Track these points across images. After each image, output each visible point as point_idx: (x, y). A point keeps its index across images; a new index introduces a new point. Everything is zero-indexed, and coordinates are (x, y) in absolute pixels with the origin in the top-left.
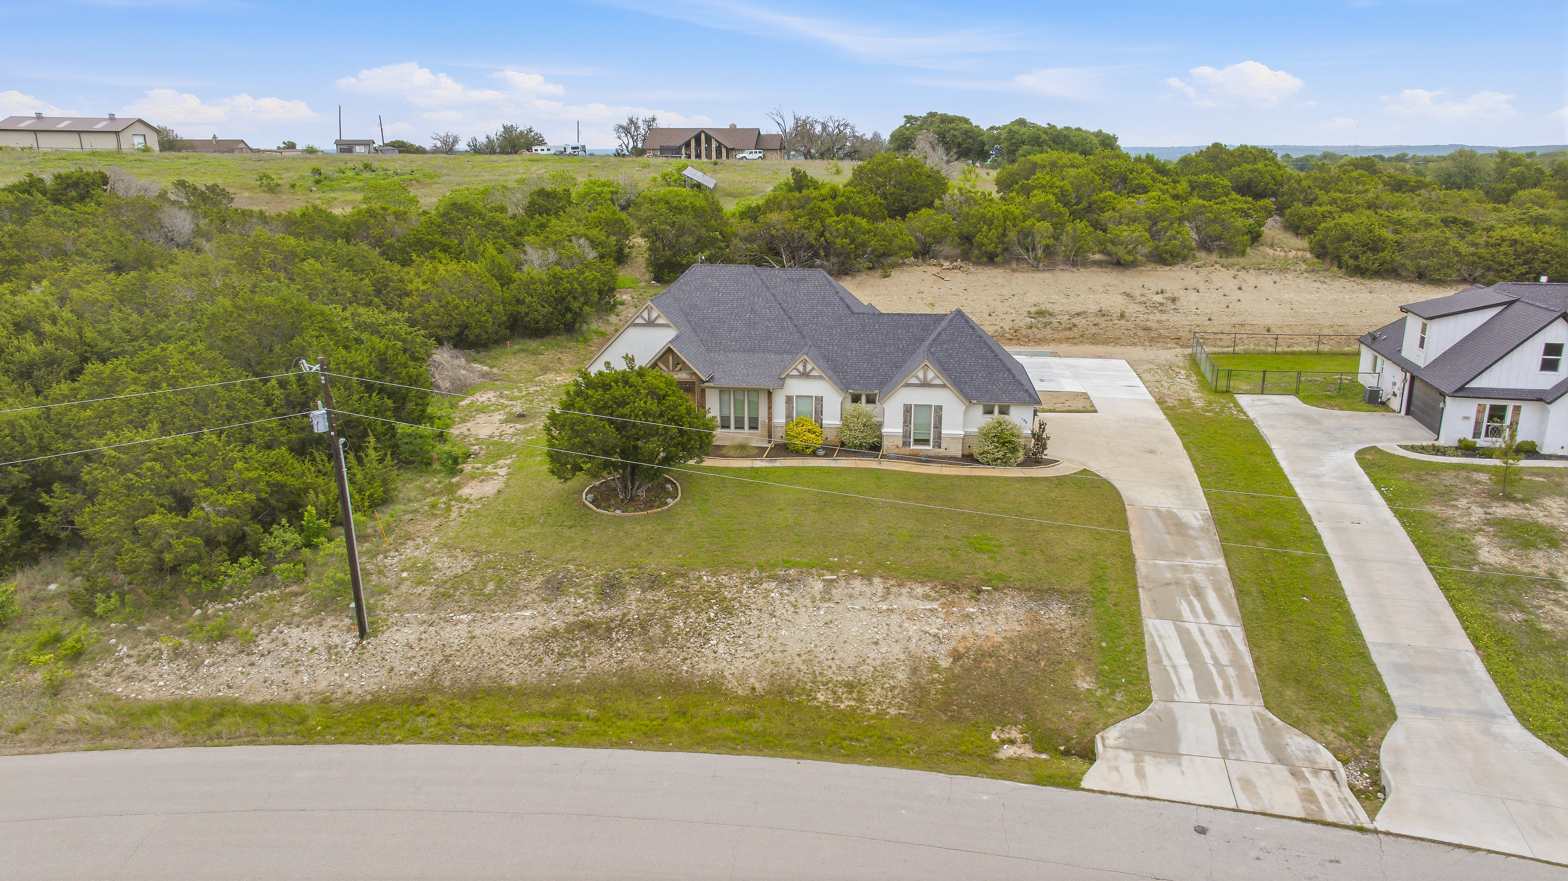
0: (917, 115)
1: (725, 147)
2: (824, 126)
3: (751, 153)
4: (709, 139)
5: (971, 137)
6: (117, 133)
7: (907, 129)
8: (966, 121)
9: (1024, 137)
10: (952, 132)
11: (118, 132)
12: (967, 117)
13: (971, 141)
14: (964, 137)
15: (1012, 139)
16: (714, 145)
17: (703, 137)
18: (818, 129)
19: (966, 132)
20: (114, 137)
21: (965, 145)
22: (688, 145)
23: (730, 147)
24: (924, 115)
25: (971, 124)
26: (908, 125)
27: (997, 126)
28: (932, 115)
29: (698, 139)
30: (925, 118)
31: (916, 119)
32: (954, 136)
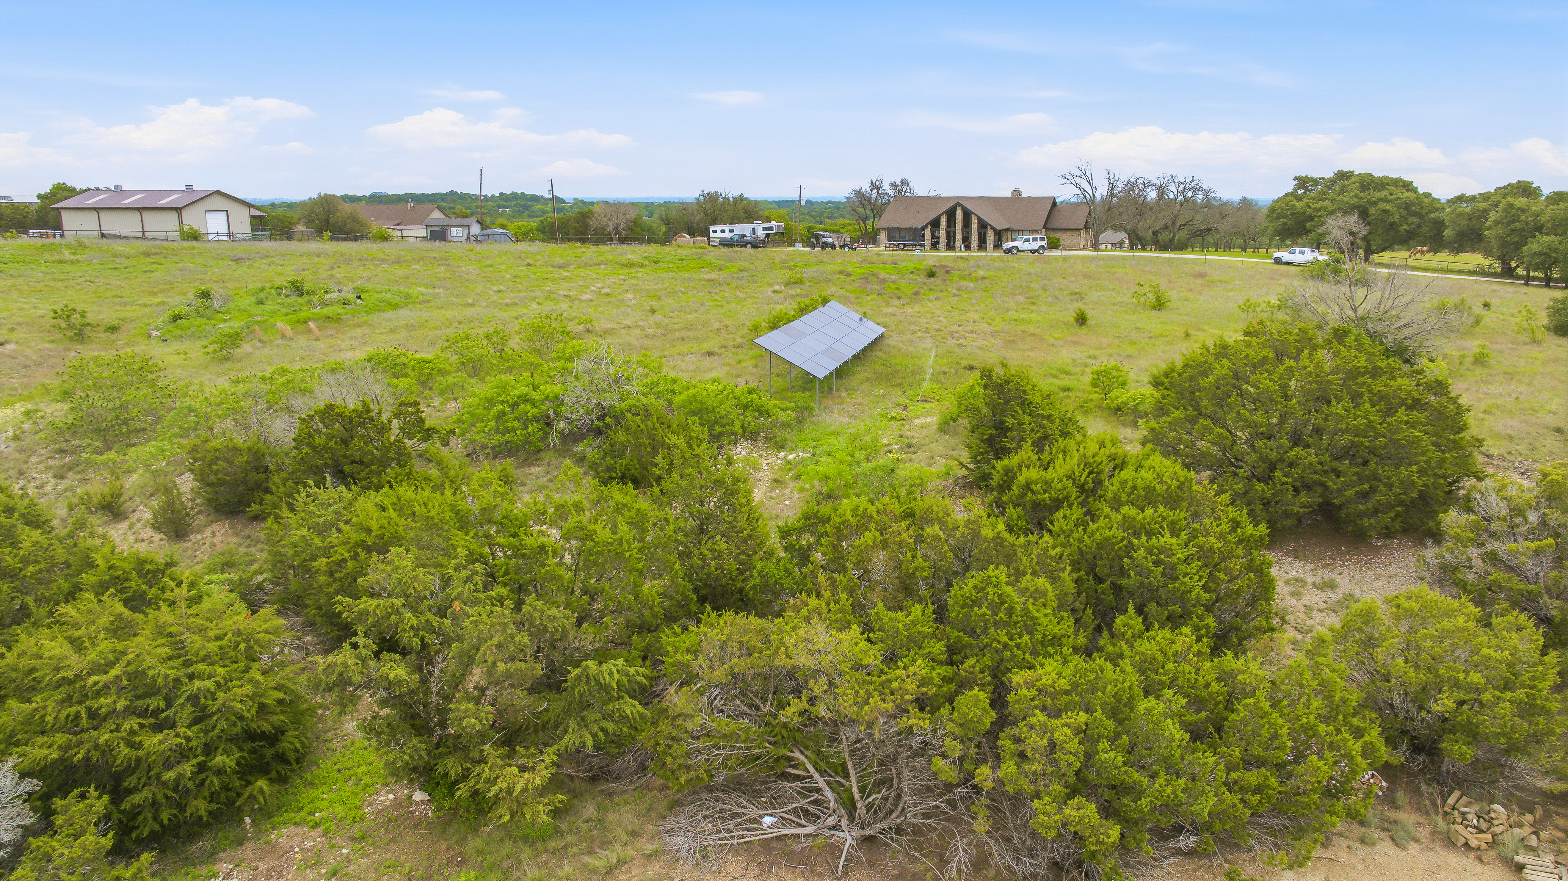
0: (1316, 175)
1: (992, 228)
2: (1161, 190)
3: (1027, 240)
4: (967, 215)
5: (1415, 214)
6: (178, 210)
7: (1299, 199)
8: (1407, 186)
9: (1542, 219)
10: (1382, 205)
11: (180, 209)
12: (1407, 178)
13: (1416, 220)
14: (1404, 212)
15: (1513, 222)
16: (975, 225)
17: (959, 213)
18: (1153, 195)
19: (1408, 206)
20: (174, 215)
21: (1406, 227)
22: (935, 224)
23: (998, 228)
24: (1329, 175)
25: (1415, 190)
26: (1301, 192)
27: (1469, 194)
28: (1343, 176)
29: (951, 214)
30: (1330, 180)
31: (1315, 182)
32: (1385, 211)
